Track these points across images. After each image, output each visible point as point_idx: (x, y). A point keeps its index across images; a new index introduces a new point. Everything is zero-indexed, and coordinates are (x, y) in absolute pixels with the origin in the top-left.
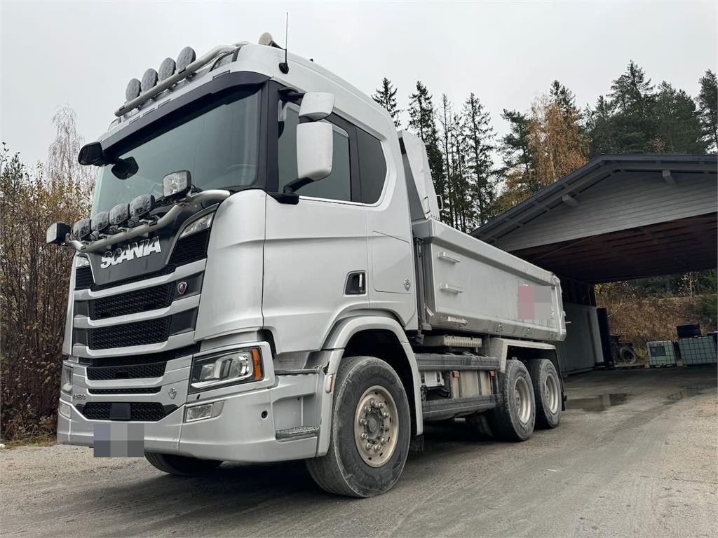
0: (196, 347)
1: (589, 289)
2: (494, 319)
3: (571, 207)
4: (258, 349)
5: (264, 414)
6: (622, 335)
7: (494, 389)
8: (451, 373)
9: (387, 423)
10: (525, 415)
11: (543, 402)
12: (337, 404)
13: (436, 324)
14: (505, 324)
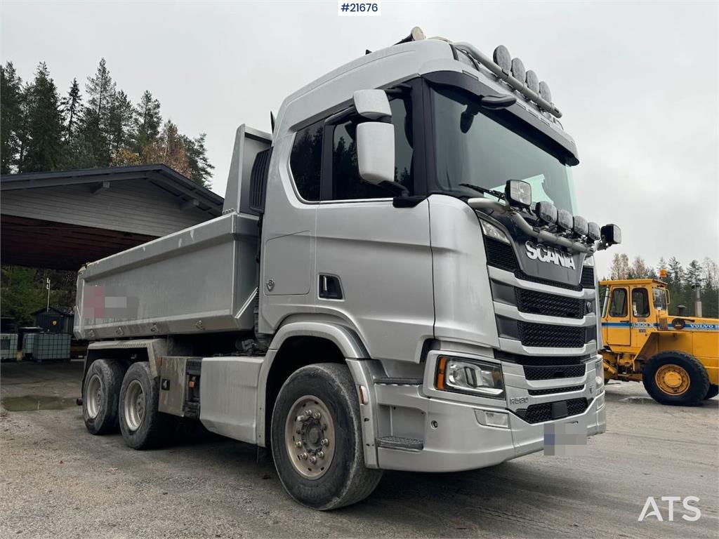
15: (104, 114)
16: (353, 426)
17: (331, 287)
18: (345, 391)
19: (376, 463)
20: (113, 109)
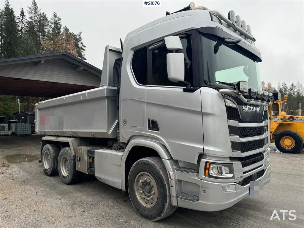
15: (36, 24)
16: (166, 188)
17: (154, 125)
18: (162, 172)
19: (177, 205)
20: (40, 21)
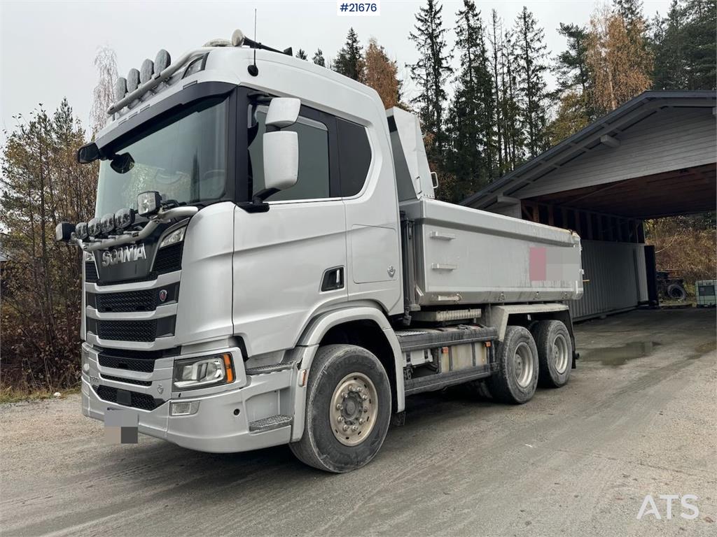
0: (176, 350)
1: (637, 226)
2: (494, 290)
3: (611, 148)
4: (230, 355)
5: (237, 412)
6: (672, 272)
7: (490, 358)
8: (440, 350)
9: (366, 405)
10: (527, 378)
11: (548, 363)
12: (312, 394)
13: (425, 303)
14: (508, 292)
